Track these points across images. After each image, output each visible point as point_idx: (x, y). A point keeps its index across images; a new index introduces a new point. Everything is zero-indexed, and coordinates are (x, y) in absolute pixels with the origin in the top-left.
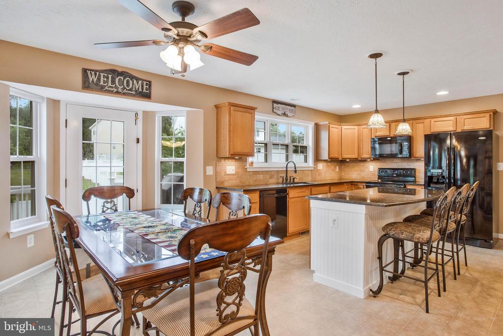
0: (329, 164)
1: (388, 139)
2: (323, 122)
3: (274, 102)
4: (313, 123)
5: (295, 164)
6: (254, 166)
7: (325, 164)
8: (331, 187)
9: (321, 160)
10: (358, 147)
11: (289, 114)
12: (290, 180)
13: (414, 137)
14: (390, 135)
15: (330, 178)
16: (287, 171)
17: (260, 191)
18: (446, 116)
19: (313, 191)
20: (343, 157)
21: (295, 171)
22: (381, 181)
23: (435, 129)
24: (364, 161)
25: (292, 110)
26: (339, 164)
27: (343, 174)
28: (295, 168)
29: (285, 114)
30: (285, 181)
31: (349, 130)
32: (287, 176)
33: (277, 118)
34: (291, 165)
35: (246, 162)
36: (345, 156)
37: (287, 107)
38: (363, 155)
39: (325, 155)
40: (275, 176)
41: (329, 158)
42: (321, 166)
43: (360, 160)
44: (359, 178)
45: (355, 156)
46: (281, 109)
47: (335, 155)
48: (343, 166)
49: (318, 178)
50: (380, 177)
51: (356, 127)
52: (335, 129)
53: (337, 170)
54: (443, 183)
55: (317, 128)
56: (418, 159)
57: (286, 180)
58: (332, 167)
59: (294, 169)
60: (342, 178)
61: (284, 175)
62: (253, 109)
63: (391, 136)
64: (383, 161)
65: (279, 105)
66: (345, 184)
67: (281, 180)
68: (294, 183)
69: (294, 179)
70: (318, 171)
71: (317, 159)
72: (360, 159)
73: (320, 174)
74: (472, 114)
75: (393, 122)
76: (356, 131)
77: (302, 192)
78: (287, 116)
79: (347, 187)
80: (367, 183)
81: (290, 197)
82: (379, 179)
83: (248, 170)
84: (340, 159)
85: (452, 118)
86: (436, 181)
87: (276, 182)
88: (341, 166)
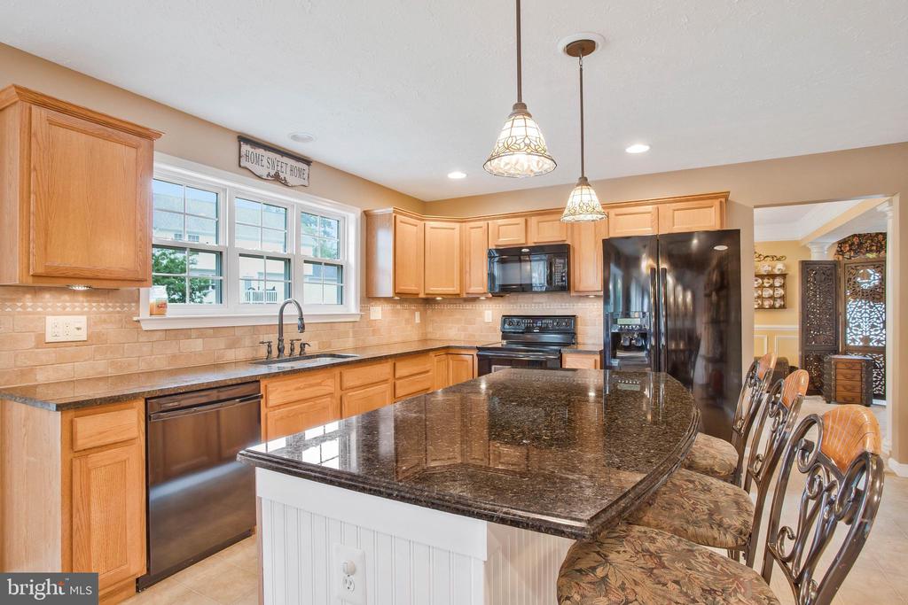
0: (399, 307)
1: (523, 250)
2: (383, 209)
3: (243, 139)
4: (359, 212)
5: (300, 309)
6: (168, 316)
7: (387, 307)
8: (397, 364)
9: (379, 299)
10: (461, 271)
11: (291, 180)
12: (292, 350)
13: (576, 247)
14: (526, 243)
15: (399, 340)
16: (281, 326)
17: (146, 400)
18: (638, 204)
19: (345, 379)
20: (427, 292)
21: (302, 328)
22: (508, 343)
23: (617, 231)
24: (473, 299)
25: (300, 170)
26: (422, 308)
27: (430, 329)
28: (301, 319)
29: (277, 178)
30: (275, 352)
31: (440, 230)
32: (281, 340)
33: (254, 187)
34: (291, 311)
35: (138, 301)
36: (433, 289)
37: (286, 160)
38: (470, 287)
39: (385, 287)
40: (247, 342)
41: (397, 294)
42: (378, 312)
43: (463, 299)
44: (462, 338)
45: (454, 289)
46: (265, 162)
47: (410, 286)
48: (429, 312)
49: (372, 340)
50: (505, 336)
51: (457, 226)
52: (410, 228)
53: (417, 319)
54: (641, 349)
55: (369, 222)
56: (583, 296)
57: (280, 350)
58: (407, 315)
59: (298, 322)
60: (429, 336)
61: (274, 338)
62: (147, 135)
63: (529, 245)
64: (513, 301)
65: (261, 151)
66: (432, 354)
67: (263, 352)
68: (303, 356)
69: (303, 346)
70: (371, 323)
71: (369, 295)
72: (465, 296)
73: (375, 332)
74: (687, 200)
75: (534, 215)
76: (457, 232)
77: (311, 386)
78: (285, 184)
79: (436, 359)
80: (479, 349)
81: (271, 403)
82: (503, 338)
83: (145, 327)
84: (422, 295)
85: (649, 208)
86: (627, 343)
87: (250, 356)
88: (426, 310)
